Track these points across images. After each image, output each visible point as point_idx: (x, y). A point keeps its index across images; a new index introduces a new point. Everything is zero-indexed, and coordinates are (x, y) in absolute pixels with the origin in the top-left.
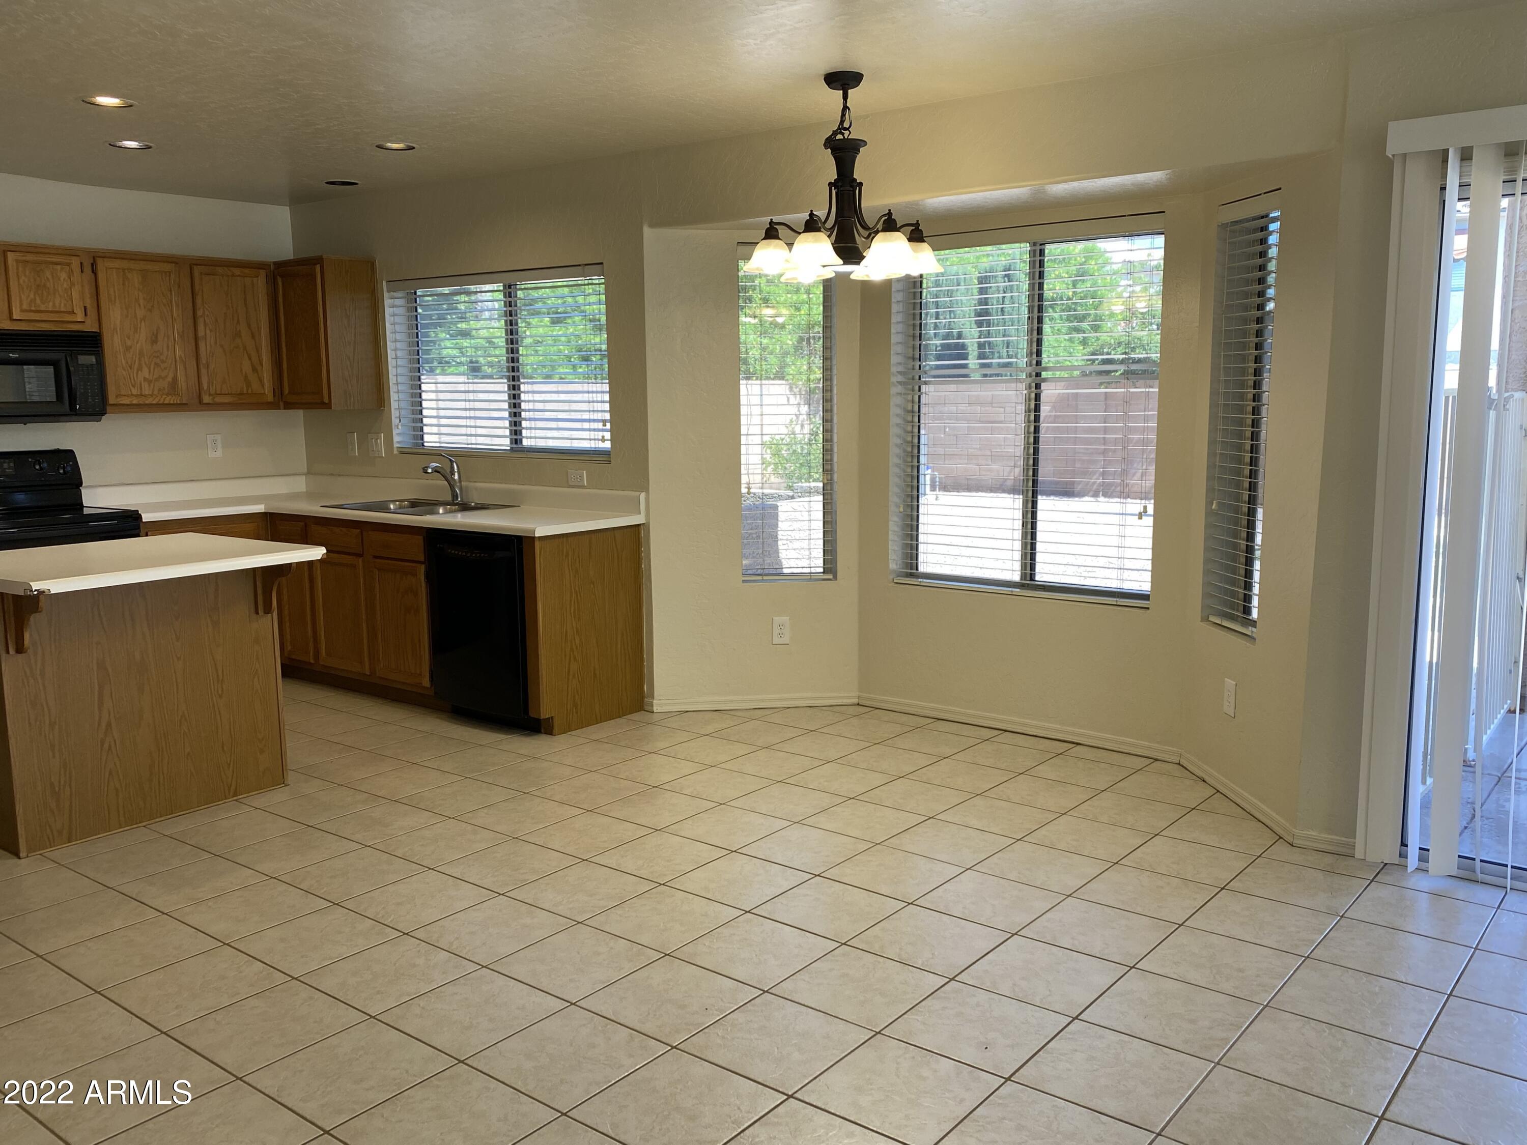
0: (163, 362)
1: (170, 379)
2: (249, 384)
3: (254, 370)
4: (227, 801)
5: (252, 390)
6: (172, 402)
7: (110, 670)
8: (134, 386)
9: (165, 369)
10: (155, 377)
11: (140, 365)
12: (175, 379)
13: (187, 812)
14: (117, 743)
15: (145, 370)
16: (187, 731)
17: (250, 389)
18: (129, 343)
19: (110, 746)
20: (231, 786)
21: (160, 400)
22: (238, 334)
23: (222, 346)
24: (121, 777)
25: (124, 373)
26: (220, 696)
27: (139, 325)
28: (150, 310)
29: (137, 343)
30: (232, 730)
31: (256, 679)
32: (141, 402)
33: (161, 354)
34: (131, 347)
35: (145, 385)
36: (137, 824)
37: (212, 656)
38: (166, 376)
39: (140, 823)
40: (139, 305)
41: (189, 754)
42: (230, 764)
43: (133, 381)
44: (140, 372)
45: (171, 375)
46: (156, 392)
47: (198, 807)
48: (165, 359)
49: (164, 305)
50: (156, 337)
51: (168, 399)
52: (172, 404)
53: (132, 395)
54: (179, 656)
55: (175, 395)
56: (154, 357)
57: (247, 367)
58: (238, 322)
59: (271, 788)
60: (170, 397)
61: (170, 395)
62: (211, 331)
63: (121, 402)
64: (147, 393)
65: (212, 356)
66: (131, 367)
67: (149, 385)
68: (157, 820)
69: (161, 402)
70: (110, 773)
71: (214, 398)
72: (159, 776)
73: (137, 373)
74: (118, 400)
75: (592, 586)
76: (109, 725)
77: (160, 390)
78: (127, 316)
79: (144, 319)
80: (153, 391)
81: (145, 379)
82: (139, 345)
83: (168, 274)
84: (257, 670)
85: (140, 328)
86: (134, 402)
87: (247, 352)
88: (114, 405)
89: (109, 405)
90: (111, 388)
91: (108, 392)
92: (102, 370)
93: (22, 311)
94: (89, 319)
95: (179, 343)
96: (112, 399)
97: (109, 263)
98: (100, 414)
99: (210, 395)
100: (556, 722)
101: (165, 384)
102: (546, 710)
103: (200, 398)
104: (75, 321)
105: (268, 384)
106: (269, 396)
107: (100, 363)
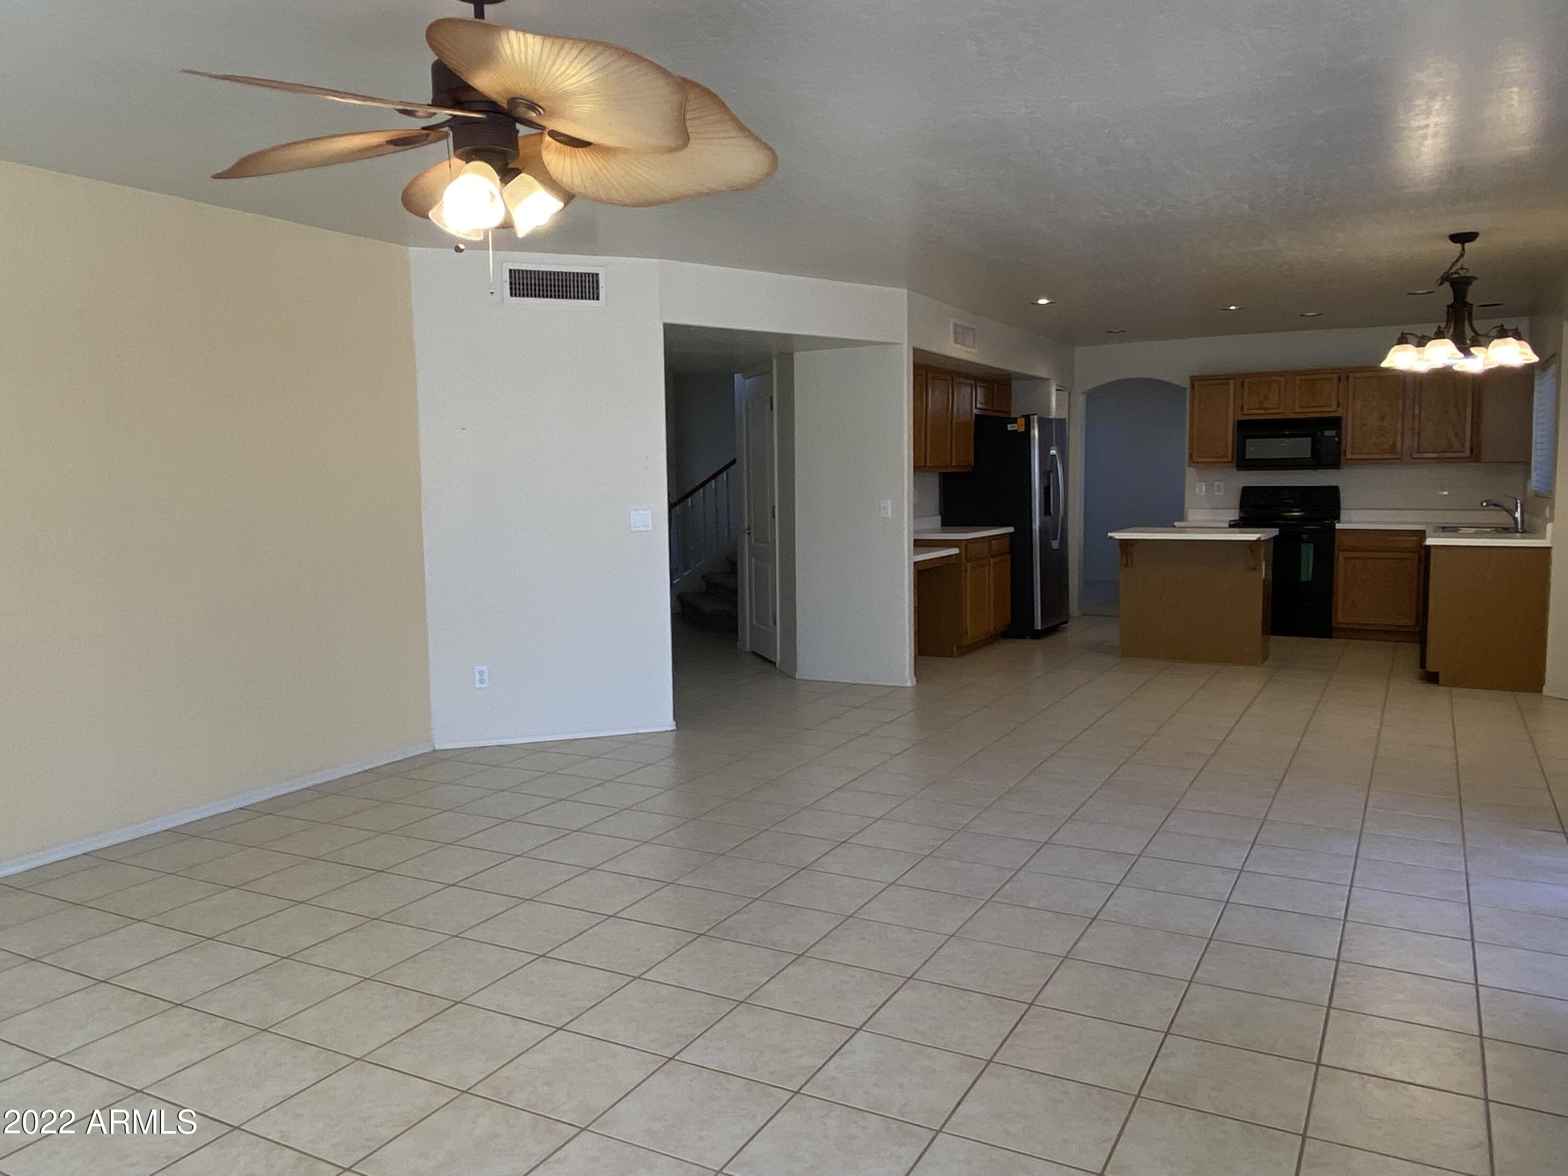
0: (1387, 432)
1: (1390, 443)
2: (1451, 446)
3: (1457, 435)
5: (1453, 449)
8: (1365, 448)
9: (1388, 437)
10: (1380, 442)
11: (1371, 434)
12: (1394, 444)
15: (1374, 438)
18: (1364, 421)
21: (1380, 457)
22: (1446, 412)
23: (1432, 420)
25: (1359, 439)
27: (1373, 410)
28: (1382, 401)
29: (1370, 421)
32: (1368, 459)
33: (1386, 428)
34: (1365, 424)
35: (1373, 447)
38: (1388, 442)
40: (1375, 398)
43: (1364, 445)
44: (1370, 439)
45: (1392, 440)
46: (1379, 451)
50: (1384, 417)
51: (1387, 456)
53: (1363, 453)
55: (1392, 453)
56: (1381, 429)
57: (1451, 435)
58: (1448, 405)
60: (1389, 454)
62: (1425, 411)
63: (1354, 458)
64: (1373, 452)
65: (1424, 428)
66: (1364, 436)
67: (1376, 446)
71: (1422, 455)
73: (1368, 440)
74: (1354, 456)
77: (1382, 450)
78: (1365, 406)
79: (1376, 407)
80: (1377, 451)
81: (1373, 443)
82: (1371, 423)
85: (1373, 413)
86: (1363, 458)
87: (1452, 425)
88: (1349, 460)
89: (1347, 459)
90: (1349, 449)
91: (1345, 452)
92: (1340, 439)
93: (1301, 407)
94: (1340, 409)
95: (1400, 420)
96: (1348, 456)
97: (1358, 375)
98: (1335, 464)
99: (1419, 452)
100: (1442, 678)
101: (1387, 446)
102: (1430, 668)
103: (1411, 455)
104: (1331, 410)
105: (1468, 445)
106: (1467, 453)
107: (1339, 435)
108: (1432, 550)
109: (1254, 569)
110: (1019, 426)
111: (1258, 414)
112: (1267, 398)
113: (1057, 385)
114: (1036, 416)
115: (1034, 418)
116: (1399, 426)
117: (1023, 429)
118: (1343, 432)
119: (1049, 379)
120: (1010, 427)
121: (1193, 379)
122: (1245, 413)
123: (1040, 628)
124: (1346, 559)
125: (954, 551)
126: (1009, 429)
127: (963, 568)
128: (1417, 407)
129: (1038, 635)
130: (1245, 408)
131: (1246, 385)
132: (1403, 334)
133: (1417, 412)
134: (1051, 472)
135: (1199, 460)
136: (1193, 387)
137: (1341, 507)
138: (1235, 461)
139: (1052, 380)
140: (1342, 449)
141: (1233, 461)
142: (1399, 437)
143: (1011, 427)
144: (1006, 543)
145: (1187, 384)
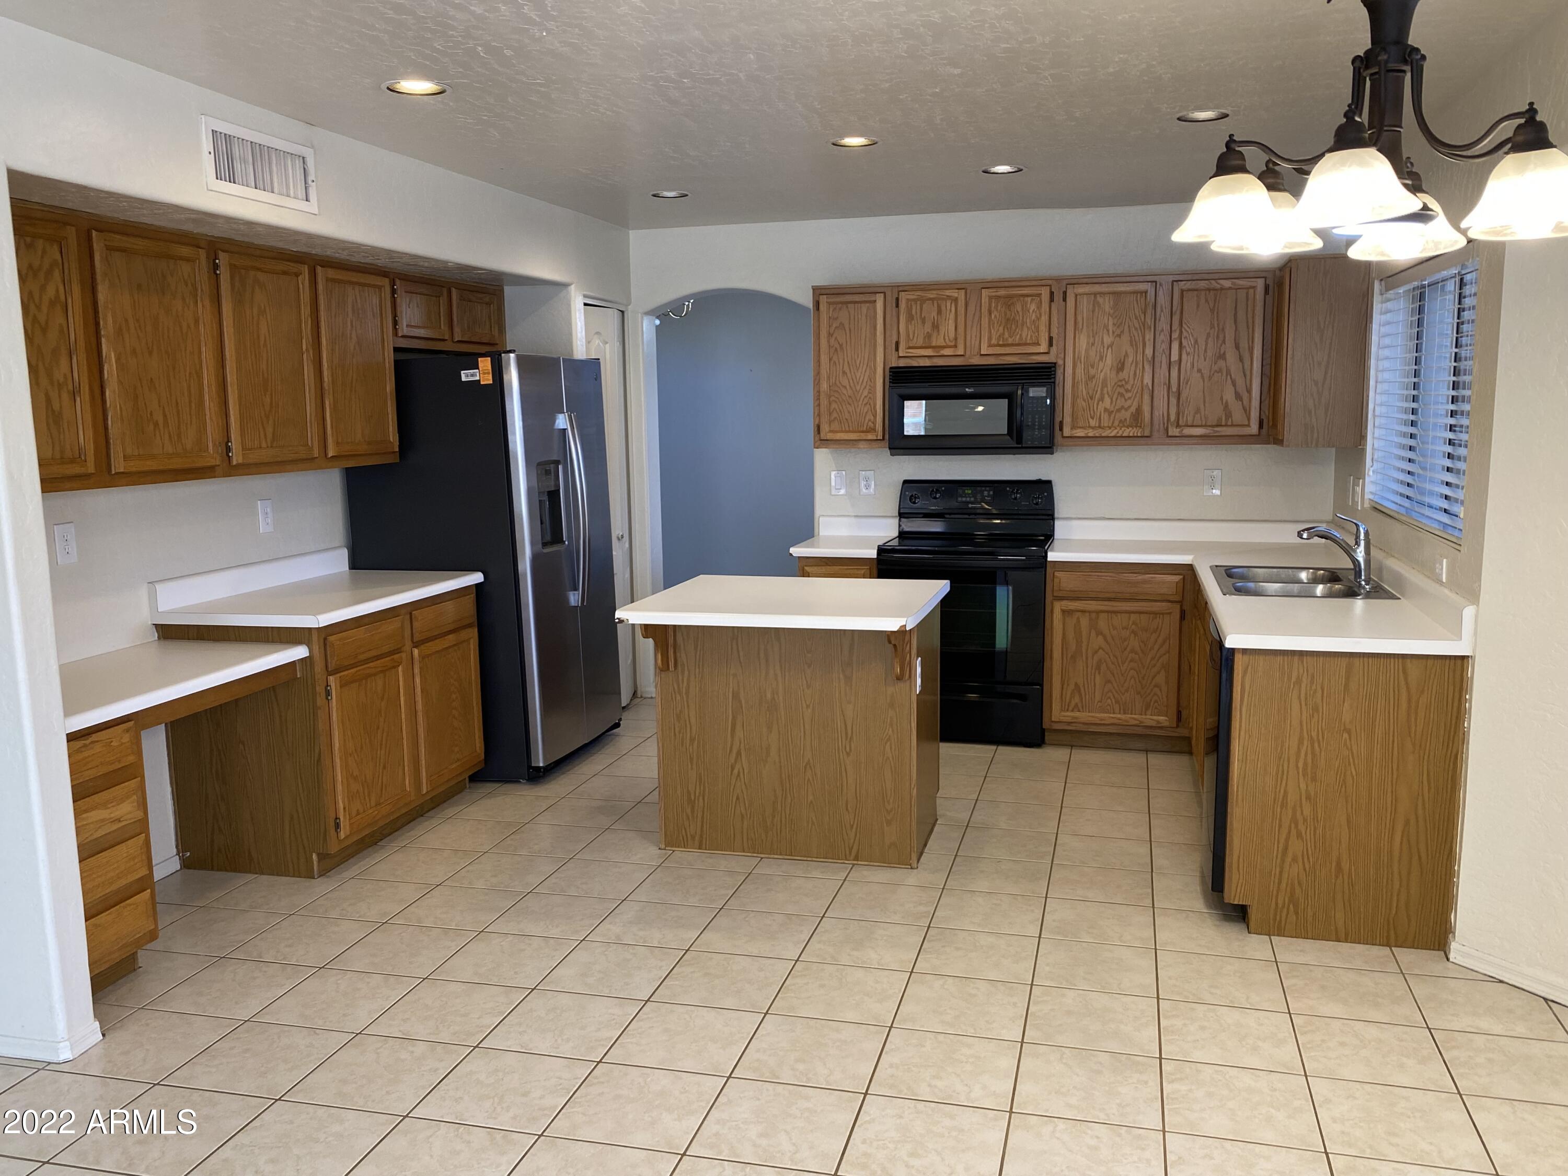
0: (1127, 391)
1: (1133, 409)
2: (1229, 415)
3: (1238, 397)
4: (847, 862)
5: (1232, 420)
6: (1131, 435)
7: (743, 702)
8: (1093, 418)
9: (1130, 398)
10: (1117, 407)
11: (1102, 394)
12: (1139, 411)
13: (805, 859)
14: (745, 771)
15: (1107, 400)
16: (811, 779)
17: (1230, 420)
18: (1092, 372)
19: (739, 772)
20: (852, 847)
21: (1118, 432)
22: (1222, 356)
23: (1199, 371)
24: (747, 805)
25: (1084, 404)
26: (848, 754)
27: (1105, 352)
28: (1119, 336)
29: (1101, 371)
30: (858, 788)
31: (888, 746)
32: (1097, 435)
33: (1126, 383)
34: (1094, 377)
35: (1105, 417)
36: (758, 853)
37: (842, 711)
38: (1130, 407)
39: (761, 853)
40: (1108, 331)
41: (811, 802)
42: (853, 825)
43: (1092, 412)
44: (1101, 403)
45: (1135, 405)
46: (1116, 423)
47: (817, 858)
48: (1130, 389)
49: (1136, 329)
50: (1123, 364)
51: (1128, 430)
52: (1131, 437)
53: (1090, 427)
54: (808, 703)
55: (1136, 427)
56: (1118, 386)
57: (1229, 396)
58: (1224, 342)
59: (895, 866)
60: (1130, 429)
61: (1131, 427)
62: (1188, 354)
63: (1075, 435)
64: (1106, 425)
65: (1187, 383)
66: (1091, 398)
67: (1110, 416)
68: (776, 856)
69: (1119, 435)
70: (738, 798)
71: (1182, 430)
72: (781, 815)
73: (1098, 404)
74: (1075, 431)
75: (1346, 735)
76: (739, 753)
77: (1121, 421)
78: (1093, 344)
79: (1111, 346)
80: (1113, 423)
81: (1106, 410)
82: (1102, 374)
83: (1144, 294)
84: (890, 736)
85: (1106, 357)
86: (1090, 435)
87: (1231, 378)
88: (1068, 437)
89: (1063, 437)
90: (1067, 420)
91: (1061, 423)
92: (1053, 401)
93: (990, 346)
94: (1054, 349)
95: (1148, 368)
96: (1067, 431)
97: (1081, 290)
98: (1047, 447)
99: (1178, 426)
100: (1253, 915)
101: (1127, 415)
102: (1234, 893)
103: (1167, 430)
104: (1039, 353)
105: (1255, 415)
106: (1254, 429)
107: (1052, 395)
108: (1238, 658)
109: (899, 678)
110: (481, 373)
111: (922, 358)
112: (936, 327)
113: (585, 296)
114: (512, 355)
115: (509, 358)
116: (1148, 380)
117: (488, 380)
118: (1059, 391)
119: (565, 286)
120: (465, 376)
121: (818, 292)
122: (901, 355)
123: (541, 765)
124: (1066, 613)
125: (299, 652)
126: (464, 379)
127: (320, 689)
128: (1175, 346)
129: (537, 776)
130: (902, 346)
131: (903, 305)
132: (1231, 143)
133: (1175, 357)
134: (557, 463)
135: (830, 436)
136: (817, 304)
137: (1056, 515)
138: (887, 437)
139: (573, 287)
140: (1058, 419)
141: (884, 439)
142: (1147, 398)
143: (467, 376)
144: (469, 604)
145: (807, 300)
